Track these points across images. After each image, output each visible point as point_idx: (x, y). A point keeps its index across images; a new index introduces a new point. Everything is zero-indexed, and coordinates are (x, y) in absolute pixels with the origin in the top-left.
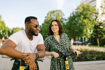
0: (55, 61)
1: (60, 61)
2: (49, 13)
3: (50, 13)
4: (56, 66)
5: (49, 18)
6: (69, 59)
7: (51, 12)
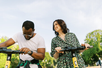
0: (61, 61)
1: (67, 60)
2: (87, 35)
3: (89, 35)
4: (62, 66)
5: (89, 40)
6: (79, 59)
7: (89, 33)
